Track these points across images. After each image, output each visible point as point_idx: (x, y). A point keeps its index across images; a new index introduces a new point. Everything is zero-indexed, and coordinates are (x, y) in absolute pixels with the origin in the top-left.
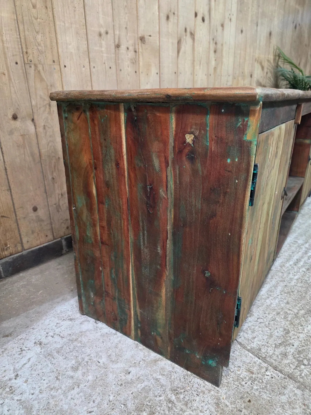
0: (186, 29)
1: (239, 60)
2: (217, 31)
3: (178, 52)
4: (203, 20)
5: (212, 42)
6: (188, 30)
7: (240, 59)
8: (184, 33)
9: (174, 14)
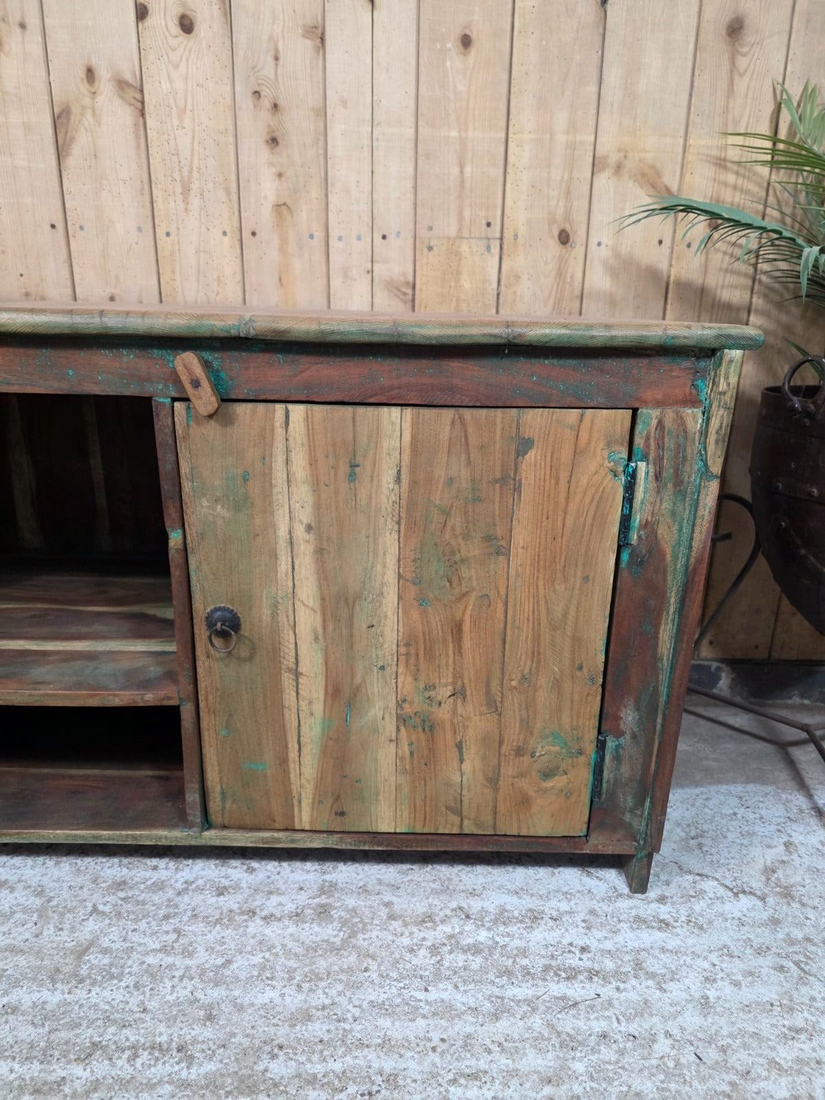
0: (90, 74)
1: (455, 170)
2: (277, 59)
3: (61, 153)
4: (187, 25)
5: (245, 102)
6: (104, 74)
7: (462, 166)
8: (84, 87)
9: (23, 26)
